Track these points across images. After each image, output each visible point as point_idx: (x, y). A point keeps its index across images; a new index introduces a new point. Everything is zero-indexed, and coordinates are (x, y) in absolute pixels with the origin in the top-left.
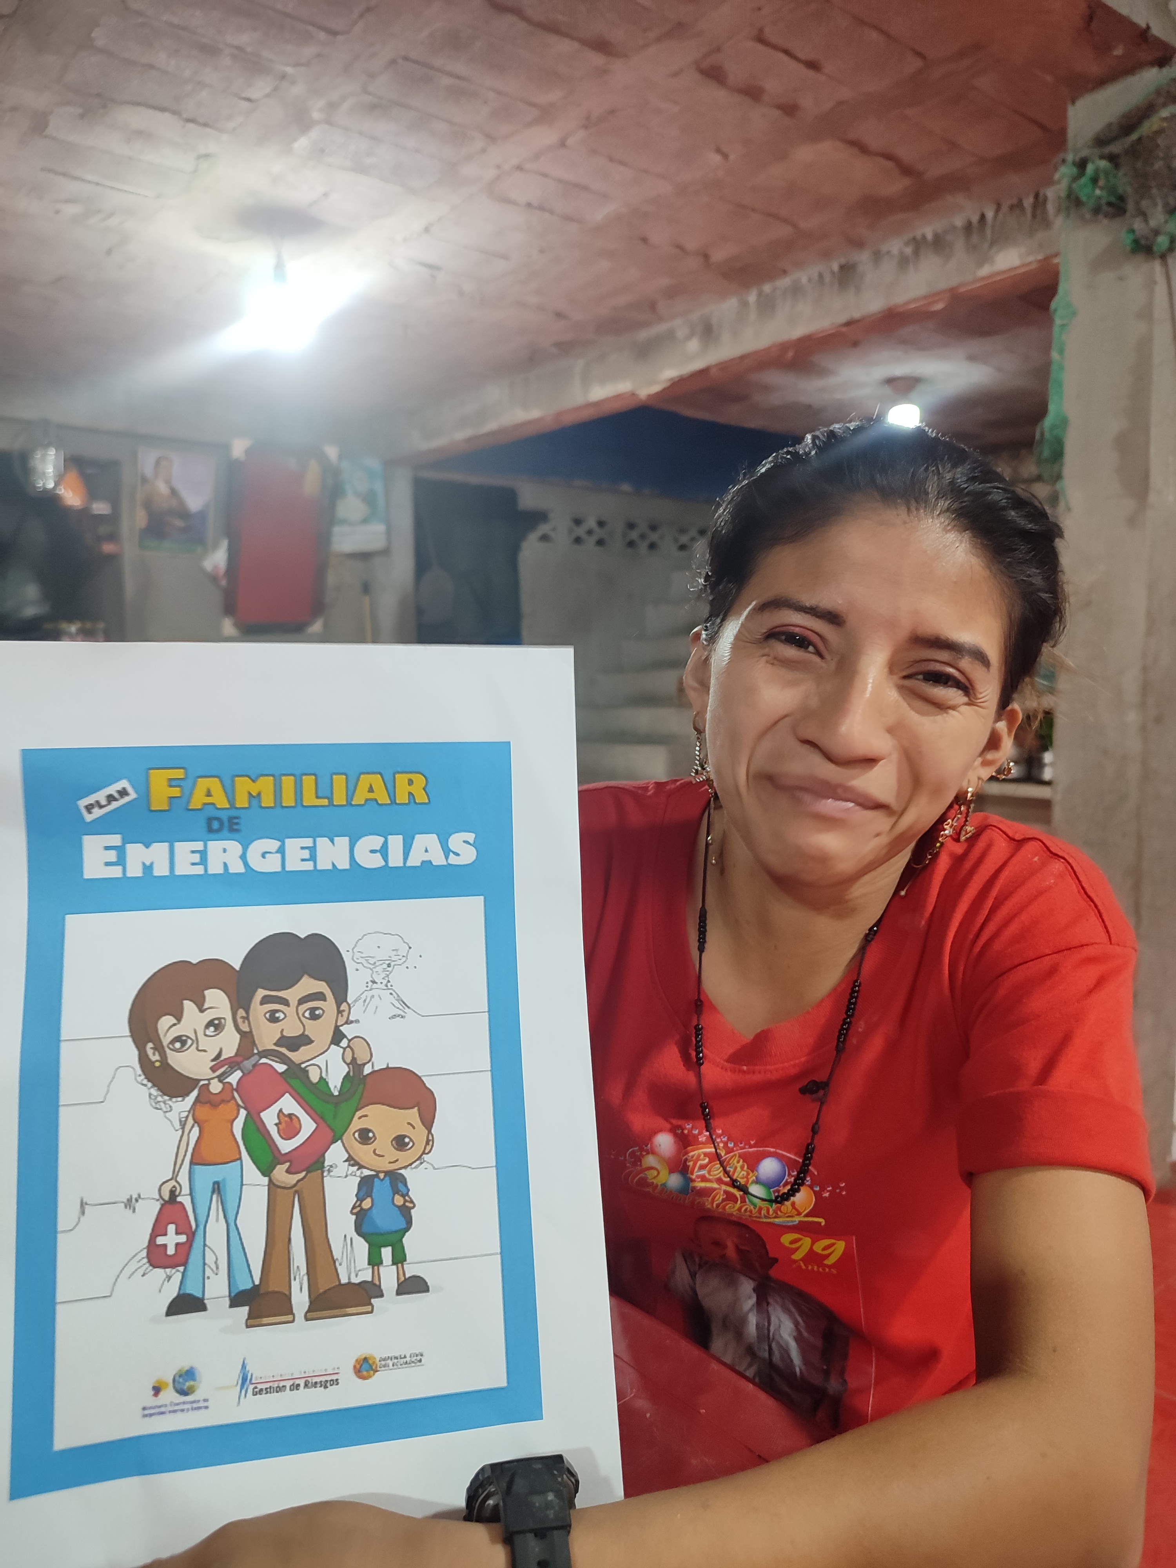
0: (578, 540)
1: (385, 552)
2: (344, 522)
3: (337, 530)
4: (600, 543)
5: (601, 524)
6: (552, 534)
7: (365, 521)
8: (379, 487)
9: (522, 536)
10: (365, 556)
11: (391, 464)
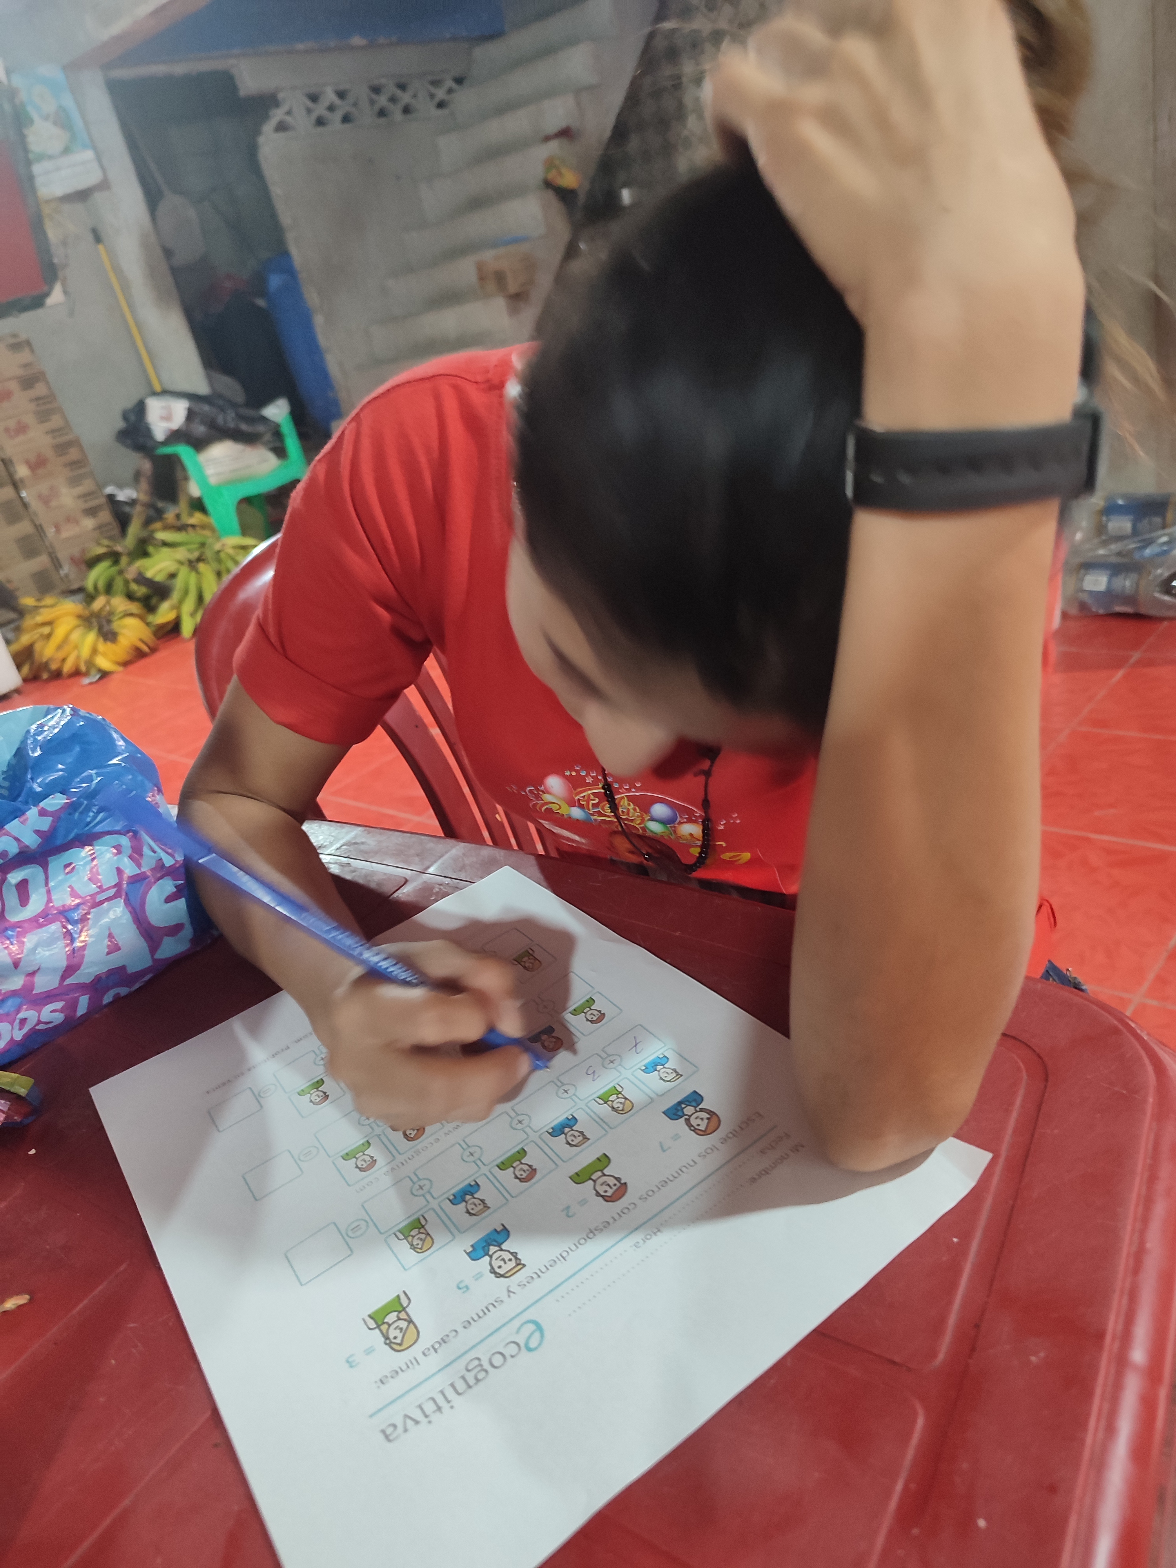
0: (320, 122)
1: (104, 185)
2: (41, 157)
3: (37, 169)
4: (346, 119)
5: (341, 95)
6: (289, 119)
7: (67, 151)
8: (68, 101)
9: (257, 132)
10: (82, 196)
11: (72, 68)
